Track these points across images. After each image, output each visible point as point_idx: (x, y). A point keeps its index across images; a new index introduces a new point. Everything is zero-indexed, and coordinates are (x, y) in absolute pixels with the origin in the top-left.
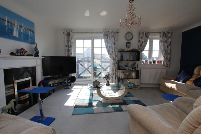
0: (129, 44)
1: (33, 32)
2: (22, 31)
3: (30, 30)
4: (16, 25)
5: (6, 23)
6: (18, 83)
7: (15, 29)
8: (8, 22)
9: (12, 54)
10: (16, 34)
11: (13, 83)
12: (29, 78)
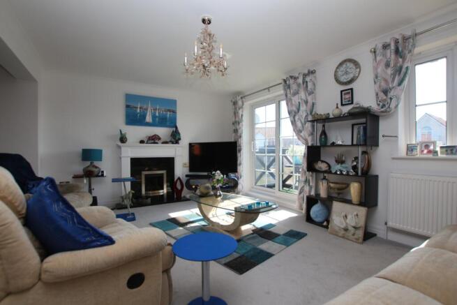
0: (348, 93)
1: (174, 112)
2: (157, 114)
3: (169, 111)
4: (149, 110)
5: (138, 111)
6: (146, 175)
7: (148, 114)
8: (140, 108)
9: (142, 142)
10: (149, 119)
11: (141, 174)
12: (164, 172)
